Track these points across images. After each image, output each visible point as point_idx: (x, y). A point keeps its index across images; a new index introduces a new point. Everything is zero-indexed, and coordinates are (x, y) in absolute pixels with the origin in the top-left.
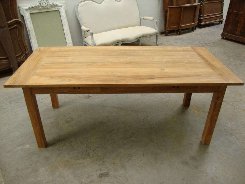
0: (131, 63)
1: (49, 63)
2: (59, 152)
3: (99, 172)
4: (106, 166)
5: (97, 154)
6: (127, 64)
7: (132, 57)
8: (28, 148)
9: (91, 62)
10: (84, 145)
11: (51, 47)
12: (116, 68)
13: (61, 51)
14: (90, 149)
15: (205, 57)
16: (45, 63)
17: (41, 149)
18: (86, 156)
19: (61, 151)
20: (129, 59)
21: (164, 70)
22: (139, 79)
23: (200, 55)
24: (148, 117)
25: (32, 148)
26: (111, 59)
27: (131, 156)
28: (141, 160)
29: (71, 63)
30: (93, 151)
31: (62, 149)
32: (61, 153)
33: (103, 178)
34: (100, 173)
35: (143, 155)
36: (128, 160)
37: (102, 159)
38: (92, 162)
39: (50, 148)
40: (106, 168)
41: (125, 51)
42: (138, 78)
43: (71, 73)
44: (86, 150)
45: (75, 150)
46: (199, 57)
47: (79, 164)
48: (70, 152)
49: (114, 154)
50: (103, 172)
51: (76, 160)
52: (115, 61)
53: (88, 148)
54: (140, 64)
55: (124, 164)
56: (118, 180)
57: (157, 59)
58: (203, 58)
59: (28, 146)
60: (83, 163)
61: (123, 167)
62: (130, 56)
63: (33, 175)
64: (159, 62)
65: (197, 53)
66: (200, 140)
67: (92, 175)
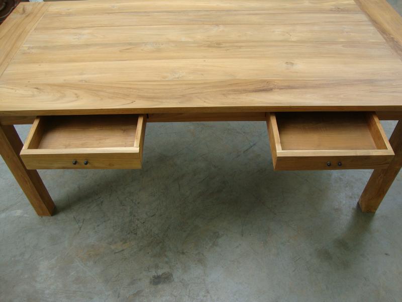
0: (218, 45)
1: (40, 48)
2: (77, 226)
3: (153, 273)
4: (166, 259)
5: (151, 230)
6: (209, 46)
7: (221, 28)
8: (20, 217)
9: (130, 44)
10: (125, 210)
11: (50, 3)
12: (184, 58)
13: (69, 14)
14: (138, 220)
15: (387, 27)
16: (29, 48)
17: (44, 218)
18: (128, 236)
19: (81, 224)
20: (215, 32)
21: (292, 64)
22: (234, 91)
23: (374, 22)
24: (254, 145)
25: (25, 215)
26: (174, 34)
27: (218, 237)
28: (237, 247)
29: (87, 46)
30: (144, 223)
31: (84, 220)
32: (82, 229)
33: (160, 286)
34: (156, 274)
35: (242, 235)
36: (211, 245)
37: (160, 242)
38: (140, 250)
39: (61, 216)
40: (167, 263)
41: (207, 11)
42: (231, 88)
43: (81, 74)
44: (130, 221)
45: (109, 220)
46: (372, 28)
47: (115, 253)
48: (98, 226)
49: (185, 231)
50: (160, 272)
51: (110, 244)
52: (184, 39)
53: (134, 216)
54: (240, 47)
55: (203, 254)
56: (190, 291)
57: (277, 32)
58: (383, 31)
59: (19, 212)
60: (123, 250)
61: (201, 261)
62: (217, 25)
63: (26, 276)
64: (281, 41)
65: (369, 16)
66: (357, 200)
67: (140, 279)
